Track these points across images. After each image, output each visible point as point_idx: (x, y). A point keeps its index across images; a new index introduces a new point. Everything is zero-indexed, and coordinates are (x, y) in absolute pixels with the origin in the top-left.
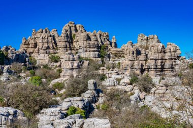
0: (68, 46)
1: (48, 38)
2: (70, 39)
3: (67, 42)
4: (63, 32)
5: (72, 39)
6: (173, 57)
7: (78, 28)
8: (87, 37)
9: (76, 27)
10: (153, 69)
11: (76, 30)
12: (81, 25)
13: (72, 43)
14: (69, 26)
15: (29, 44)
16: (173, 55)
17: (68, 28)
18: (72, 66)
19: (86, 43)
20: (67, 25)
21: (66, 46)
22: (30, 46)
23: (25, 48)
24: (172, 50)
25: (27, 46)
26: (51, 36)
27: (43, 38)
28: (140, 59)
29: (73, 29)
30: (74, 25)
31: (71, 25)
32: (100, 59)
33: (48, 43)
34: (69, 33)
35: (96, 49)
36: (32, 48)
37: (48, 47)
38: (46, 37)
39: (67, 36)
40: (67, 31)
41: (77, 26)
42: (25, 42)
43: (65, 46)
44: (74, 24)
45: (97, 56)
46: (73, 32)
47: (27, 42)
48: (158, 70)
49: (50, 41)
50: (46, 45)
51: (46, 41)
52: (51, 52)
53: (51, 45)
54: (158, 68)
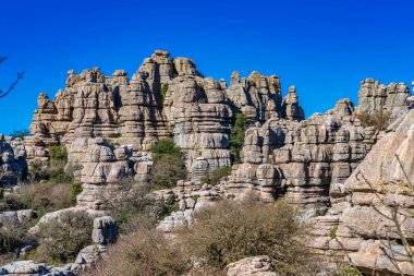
0: (146, 117)
1: (97, 96)
2: (153, 97)
3: (144, 105)
4: (135, 79)
5: (160, 98)
6: (354, 156)
7: (178, 68)
8: (194, 91)
9: (172, 65)
10: (297, 188)
11: (173, 73)
12: (185, 59)
13: (160, 108)
14: (151, 61)
15: (55, 111)
16: (354, 151)
17: (148, 69)
18: (103, 177)
19: (191, 109)
20: (147, 60)
21: (142, 116)
22: (59, 116)
23: (46, 122)
24: (352, 136)
25: (49, 116)
26: (106, 89)
27: (85, 96)
28: (277, 159)
29: (164, 69)
30: (166, 61)
31: (158, 60)
32: (225, 153)
33: (97, 107)
34: (150, 82)
35: (217, 125)
36: (62, 120)
37: (97, 120)
38: (93, 93)
39: (145, 90)
40: (145, 76)
41: (177, 62)
42: (45, 106)
43: (137, 117)
44: (168, 55)
45: (217, 144)
46: (165, 79)
47: (50, 106)
48: (312, 189)
49: (102, 102)
50: (91, 115)
51: (91, 102)
52: (106, 131)
53: (104, 115)
54: (314, 185)
